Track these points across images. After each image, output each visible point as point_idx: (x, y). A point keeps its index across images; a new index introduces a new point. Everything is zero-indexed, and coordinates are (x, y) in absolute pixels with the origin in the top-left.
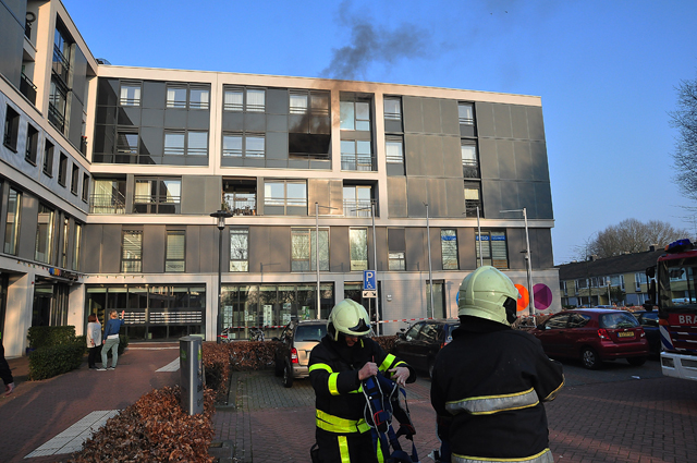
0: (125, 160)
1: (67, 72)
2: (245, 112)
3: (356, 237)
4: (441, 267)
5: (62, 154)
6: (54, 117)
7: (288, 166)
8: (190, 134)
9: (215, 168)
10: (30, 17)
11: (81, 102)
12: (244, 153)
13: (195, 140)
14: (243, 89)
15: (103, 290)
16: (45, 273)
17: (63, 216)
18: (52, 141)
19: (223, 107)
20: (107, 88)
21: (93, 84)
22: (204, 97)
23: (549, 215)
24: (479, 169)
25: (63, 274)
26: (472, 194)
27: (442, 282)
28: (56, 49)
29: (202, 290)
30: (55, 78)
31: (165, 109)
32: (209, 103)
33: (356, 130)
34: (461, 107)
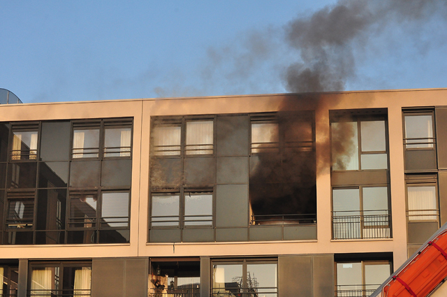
7: (249, 238)
8: (105, 196)
9: (139, 247)
12: (182, 221)
14: (180, 122)
19: (151, 151)
22: (124, 138)
31: (71, 160)
32: (131, 147)
33: (360, 171)
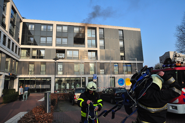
0: (30, 44)
1: (14, 21)
2: (62, 32)
3: (91, 65)
4: (114, 73)
5: (13, 42)
6: (11, 32)
7: (73, 46)
8: (47, 38)
9: (54, 47)
10: (5, 6)
11: (18, 29)
12: (62, 43)
13: (49, 39)
14: (62, 26)
15: (23, 79)
16: (8, 75)
17: (13, 59)
18: (10, 39)
19: (56, 30)
20: (25, 25)
21: (21, 24)
22: (51, 28)
23: (142, 60)
24: (124, 47)
25: (13, 75)
26: (122, 54)
27: (114, 77)
28: (12, 14)
29: (50, 79)
30: (11, 22)
31: (41, 31)
32: (53, 29)
33: (91, 37)
34: (119, 31)
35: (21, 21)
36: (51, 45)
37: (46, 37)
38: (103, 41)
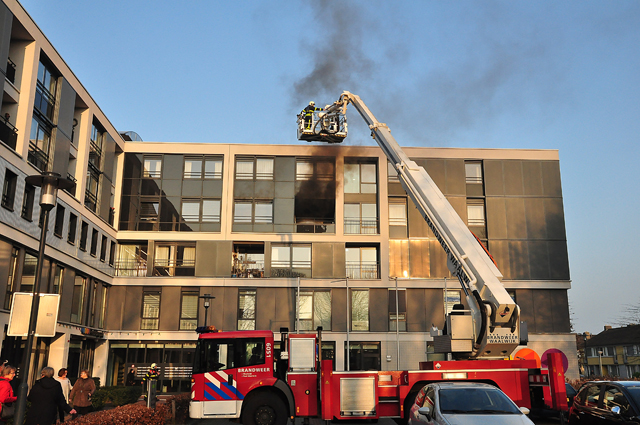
2: (255, 180)
8: (204, 202)
9: (227, 235)
12: (253, 220)
13: (210, 208)
14: (253, 158)
15: (125, 346)
16: (78, 333)
19: (235, 176)
21: (121, 158)
22: (217, 166)
23: (565, 276)
24: (486, 229)
25: (92, 332)
31: (183, 179)
32: (222, 173)
33: (361, 193)
34: (468, 167)
35: (118, 150)
36: (216, 227)
37: (200, 200)
38: (404, 206)
